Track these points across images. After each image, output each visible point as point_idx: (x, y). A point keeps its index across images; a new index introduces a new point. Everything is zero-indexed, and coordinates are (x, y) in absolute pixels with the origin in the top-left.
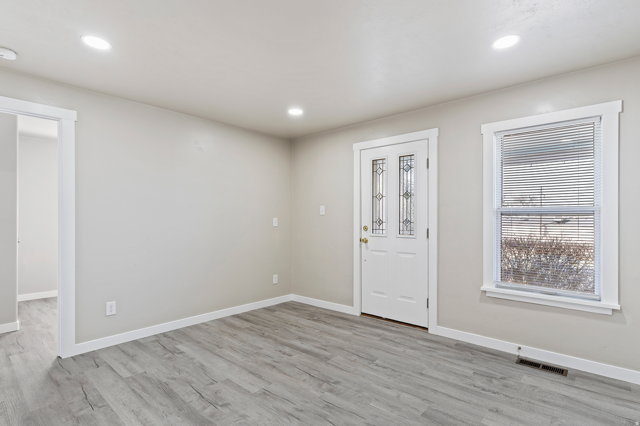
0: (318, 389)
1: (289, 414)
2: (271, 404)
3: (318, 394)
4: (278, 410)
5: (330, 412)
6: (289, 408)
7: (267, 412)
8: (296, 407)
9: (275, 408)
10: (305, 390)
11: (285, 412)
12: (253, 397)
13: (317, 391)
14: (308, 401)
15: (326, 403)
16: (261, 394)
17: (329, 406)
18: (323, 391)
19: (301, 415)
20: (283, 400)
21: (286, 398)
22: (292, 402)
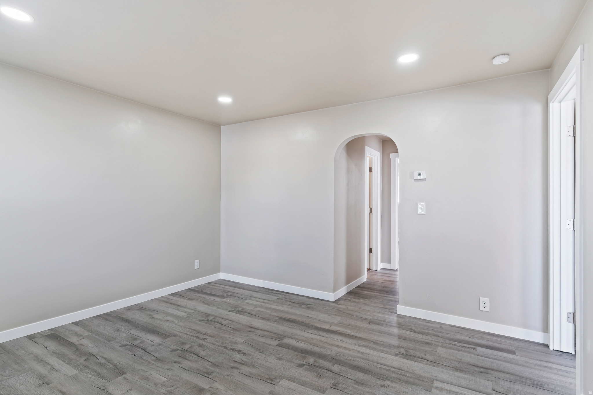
0: (215, 392)
1: (243, 364)
2: (262, 370)
3: (216, 385)
4: (253, 366)
5: (207, 369)
6: (245, 369)
7: (262, 363)
8: (238, 371)
9: (257, 368)
10: (229, 388)
11: (247, 366)
12: (281, 375)
13: (217, 389)
14: (226, 377)
15: (210, 377)
16: (275, 379)
17: (207, 374)
18: (210, 389)
19: (233, 365)
20: (251, 376)
21: (249, 377)
22: (242, 374)
